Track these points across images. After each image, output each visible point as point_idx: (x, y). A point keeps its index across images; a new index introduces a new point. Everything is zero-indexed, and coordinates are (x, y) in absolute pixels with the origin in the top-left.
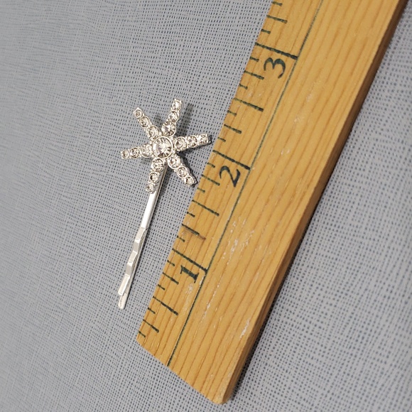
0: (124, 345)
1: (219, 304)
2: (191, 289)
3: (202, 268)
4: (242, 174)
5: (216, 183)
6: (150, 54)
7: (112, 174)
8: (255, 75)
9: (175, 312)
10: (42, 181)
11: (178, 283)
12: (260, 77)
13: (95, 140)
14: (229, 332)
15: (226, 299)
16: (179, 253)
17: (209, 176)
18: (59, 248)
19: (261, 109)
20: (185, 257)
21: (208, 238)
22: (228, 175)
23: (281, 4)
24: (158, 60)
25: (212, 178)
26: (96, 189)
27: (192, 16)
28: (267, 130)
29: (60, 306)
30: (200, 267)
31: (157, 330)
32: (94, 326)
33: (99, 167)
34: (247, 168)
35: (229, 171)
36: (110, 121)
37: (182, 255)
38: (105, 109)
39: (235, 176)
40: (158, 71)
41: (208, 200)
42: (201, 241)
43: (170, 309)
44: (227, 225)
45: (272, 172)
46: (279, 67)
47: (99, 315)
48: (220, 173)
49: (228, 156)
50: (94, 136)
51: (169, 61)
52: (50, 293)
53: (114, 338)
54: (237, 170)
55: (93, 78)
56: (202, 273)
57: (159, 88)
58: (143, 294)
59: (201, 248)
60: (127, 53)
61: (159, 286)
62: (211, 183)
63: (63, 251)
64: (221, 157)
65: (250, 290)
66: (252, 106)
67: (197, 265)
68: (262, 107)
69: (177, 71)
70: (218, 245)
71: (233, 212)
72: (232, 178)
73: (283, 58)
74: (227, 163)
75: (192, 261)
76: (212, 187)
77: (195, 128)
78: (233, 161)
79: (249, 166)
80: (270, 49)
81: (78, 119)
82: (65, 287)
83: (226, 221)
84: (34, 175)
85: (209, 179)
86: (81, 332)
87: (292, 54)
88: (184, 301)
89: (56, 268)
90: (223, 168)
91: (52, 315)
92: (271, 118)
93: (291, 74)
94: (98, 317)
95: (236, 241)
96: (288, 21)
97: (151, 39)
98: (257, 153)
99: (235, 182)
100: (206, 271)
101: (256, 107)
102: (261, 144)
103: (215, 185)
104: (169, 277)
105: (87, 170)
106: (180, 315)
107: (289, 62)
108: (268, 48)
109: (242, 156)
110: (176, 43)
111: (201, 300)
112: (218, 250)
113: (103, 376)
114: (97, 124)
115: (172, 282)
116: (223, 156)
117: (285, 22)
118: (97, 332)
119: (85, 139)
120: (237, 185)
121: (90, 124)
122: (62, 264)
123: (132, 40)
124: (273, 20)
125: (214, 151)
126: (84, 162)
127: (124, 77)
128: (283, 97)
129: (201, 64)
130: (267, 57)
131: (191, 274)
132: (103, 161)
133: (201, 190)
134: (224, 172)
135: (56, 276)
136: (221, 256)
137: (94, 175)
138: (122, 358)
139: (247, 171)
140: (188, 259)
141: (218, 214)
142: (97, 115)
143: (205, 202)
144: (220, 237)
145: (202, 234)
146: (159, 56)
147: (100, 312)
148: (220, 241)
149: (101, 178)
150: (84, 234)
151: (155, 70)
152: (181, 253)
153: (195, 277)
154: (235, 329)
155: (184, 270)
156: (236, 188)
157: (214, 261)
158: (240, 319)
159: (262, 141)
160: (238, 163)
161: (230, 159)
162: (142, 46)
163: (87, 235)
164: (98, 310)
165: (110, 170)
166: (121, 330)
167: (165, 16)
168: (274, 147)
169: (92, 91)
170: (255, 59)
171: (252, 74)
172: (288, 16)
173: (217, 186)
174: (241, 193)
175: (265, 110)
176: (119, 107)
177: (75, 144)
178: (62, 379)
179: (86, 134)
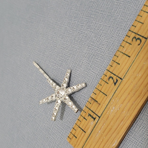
0: (57, 135)
1: (104, 132)
2: (92, 123)
3: (98, 116)
4: (118, 81)
5: (107, 83)
6: (81, 24)
7: (59, 68)
8: (128, 43)
9: (84, 132)
10: (30, 66)
11: (86, 120)
12: (130, 44)
13: (54, 54)
14: (107, 143)
15: (107, 130)
16: (88, 108)
17: (104, 79)
18: (34, 92)
19: (129, 57)
20: (90, 110)
21: (101, 104)
22: (112, 81)
23: (141, 16)
24: (84, 27)
25: (105, 81)
26: (52, 72)
27: (100, 12)
28: (131, 65)
29: (32, 115)
30: (97, 115)
31: (76, 138)
32: (46, 125)
33: (54, 64)
34: (121, 79)
35: (113, 79)
36: (61, 47)
37: (89, 109)
38: (59, 42)
39: (115, 81)
40: (83, 31)
41: (103, 89)
42: (98, 105)
43: (82, 130)
44: (110, 100)
45: (132, 83)
46: (139, 41)
47: (48, 121)
48: (109, 79)
49: (113, 73)
50: (54, 52)
51: (88, 28)
52: (29, 109)
53: (53, 131)
54: (117, 79)
55: (56, 29)
56: (97, 118)
57: (83, 38)
58: (67, 117)
59: (98, 107)
60: (71, 22)
61: (79, 120)
62: (104, 82)
63: (36, 94)
64: (110, 73)
65: (118, 128)
66: (125, 54)
67: (96, 114)
68: (129, 56)
69: (91, 33)
70: (106, 108)
71: (113, 95)
72: (114, 82)
73: (141, 38)
74: (112, 75)
75: (93, 112)
76: (105, 84)
77: (97, 56)
78: (115, 75)
79: (122, 78)
80: (135, 33)
81: (48, 44)
82: (35, 108)
83: (110, 99)
84: (27, 63)
85: (104, 81)
86: (40, 127)
87: (145, 37)
88: (89, 128)
89: (32, 100)
90: (110, 77)
91: (29, 118)
92: (133, 60)
93: (144, 45)
94: (48, 122)
95: (114, 108)
96: (144, 23)
97: (82, 18)
98: (126, 74)
99: (115, 84)
100: (99, 117)
101: (127, 55)
102: (128, 70)
103: (106, 84)
104: (83, 117)
105: (49, 65)
106: (86, 133)
107: (143, 40)
108: (134, 33)
109: (119, 74)
110: (92, 21)
111: (96, 128)
112: (105, 110)
113: (47, 146)
114: (55, 48)
115: (84, 119)
116: (111, 72)
117: (143, 24)
118: (47, 128)
119: (50, 52)
120: (116, 85)
121: (52, 47)
122: (35, 99)
123: (74, 17)
124: (138, 22)
125: (107, 70)
126: (48, 61)
127: (68, 31)
128: (139, 53)
129: (102, 31)
130: (133, 36)
131: (92, 117)
132: (56, 62)
133: (100, 84)
134: (111, 79)
135: (32, 103)
136: (106, 112)
137: (52, 67)
138: (56, 140)
139: (121, 80)
140: (92, 111)
141: (107, 95)
142: (56, 44)
143: (101, 89)
144: (107, 105)
145: (99, 102)
146: (84, 25)
147: (49, 120)
148: (107, 106)
149: (55, 68)
150: (46, 89)
151: (82, 31)
152: (89, 108)
153: (94, 119)
154: (110, 143)
155: (90, 115)
156: (115, 86)
157: (103, 114)
158: (113, 139)
159: (129, 69)
160: (117, 76)
161: (114, 74)
162: (78, 20)
163: (46, 90)
164: (48, 119)
165: (59, 66)
166: (57, 129)
167: (89, 10)
168: (134, 72)
169: (55, 35)
170: (128, 36)
171: (126, 42)
172: (144, 22)
173: (107, 84)
174: (117, 88)
175: (131, 57)
176: (65, 42)
177: (46, 54)
178: (30, 144)
179: (50, 51)
